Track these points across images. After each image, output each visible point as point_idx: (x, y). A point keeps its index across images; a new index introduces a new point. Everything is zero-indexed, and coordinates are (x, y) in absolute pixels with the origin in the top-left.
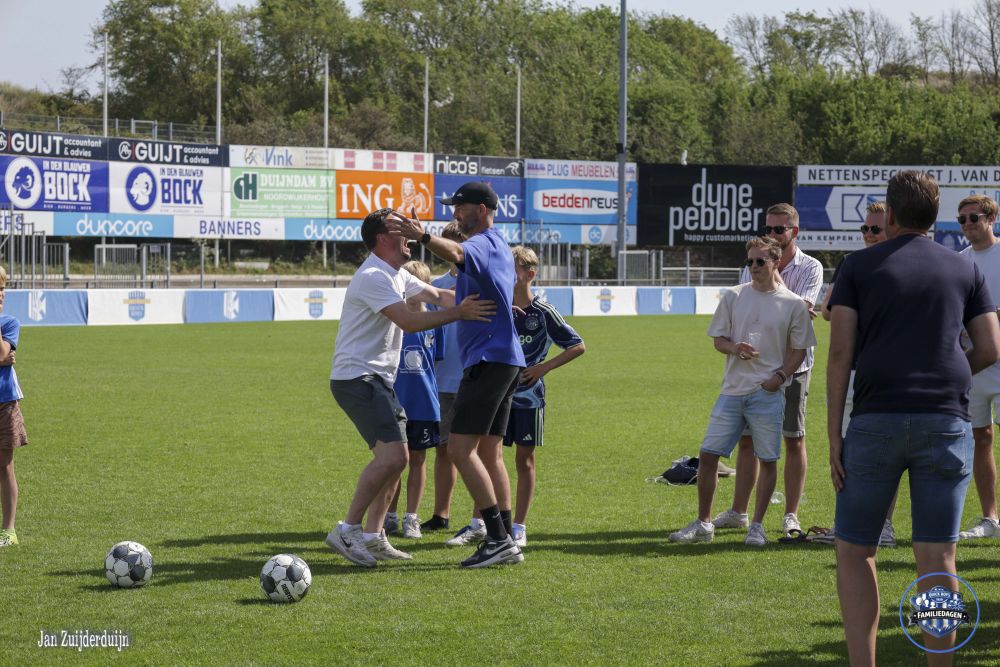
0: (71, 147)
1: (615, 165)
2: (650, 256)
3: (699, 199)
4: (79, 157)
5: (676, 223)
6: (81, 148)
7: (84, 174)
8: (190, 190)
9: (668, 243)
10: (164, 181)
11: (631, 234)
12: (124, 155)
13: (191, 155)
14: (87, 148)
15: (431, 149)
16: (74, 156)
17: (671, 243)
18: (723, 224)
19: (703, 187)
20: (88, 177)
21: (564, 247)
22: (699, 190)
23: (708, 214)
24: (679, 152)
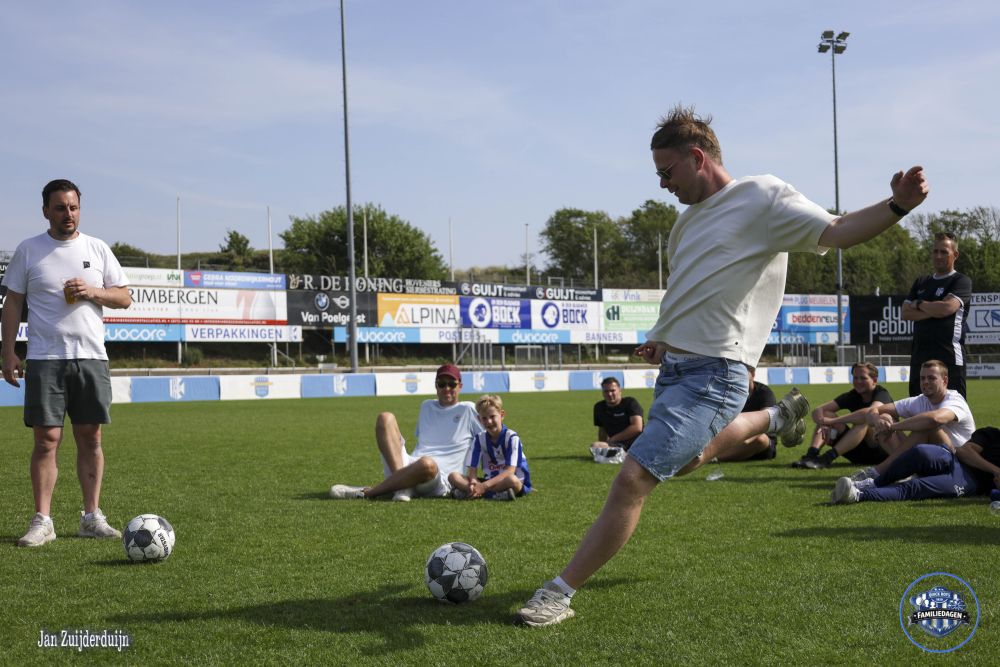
0: (508, 292)
1: (835, 297)
2: (857, 350)
3: (887, 316)
4: (513, 297)
5: (874, 330)
6: (514, 292)
7: (516, 307)
8: (580, 315)
9: (869, 341)
10: (564, 310)
11: (847, 338)
12: (540, 296)
13: (579, 295)
14: (518, 292)
16: (510, 297)
17: (871, 342)
18: (902, 330)
19: (889, 308)
21: (806, 346)
22: (887, 311)
23: (893, 325)
24: (875, 288)
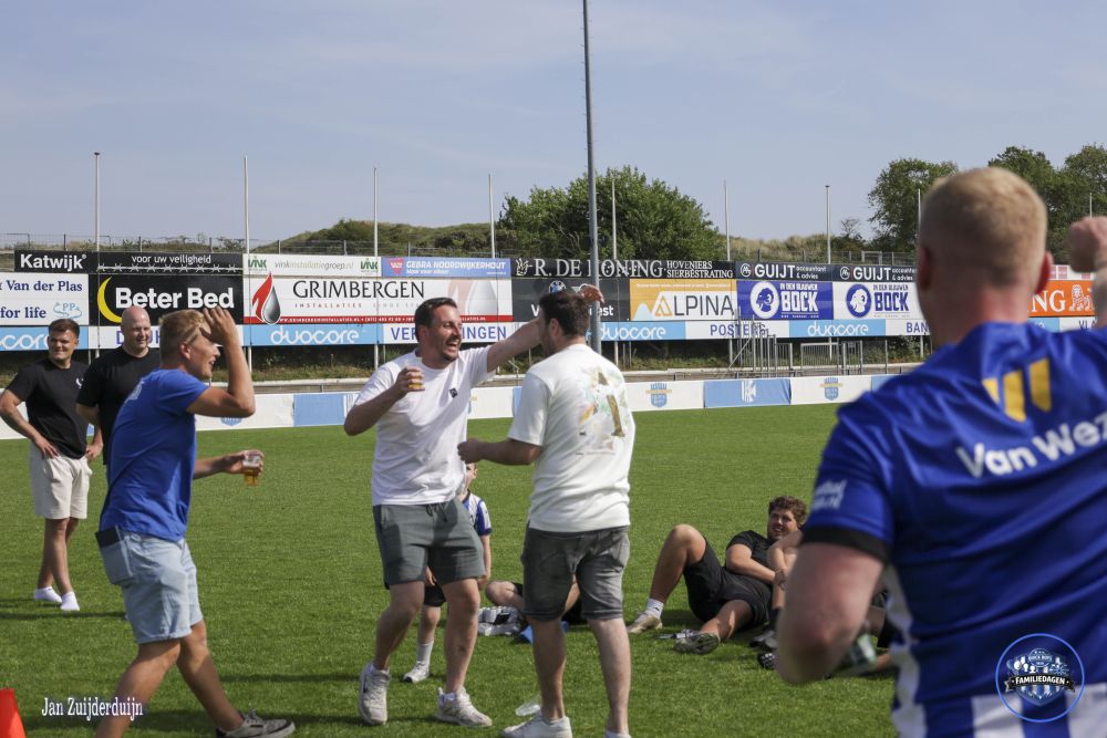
0: (801, 273)
4: (809, 279)
6: (810, 273)
7: (813, 292)
8: (898, 300)
10: (876, 294)
12: (844, 276)
13: (897, 275)
14: (815, 273)
16: (805, 279)
20: (815, 293)
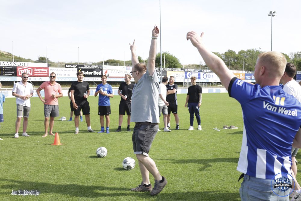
0: (195, 71)
8: (211, 76)
10: (208, 75)
14: (198, 71)
15: (245, 70)
20: (198, 74)
